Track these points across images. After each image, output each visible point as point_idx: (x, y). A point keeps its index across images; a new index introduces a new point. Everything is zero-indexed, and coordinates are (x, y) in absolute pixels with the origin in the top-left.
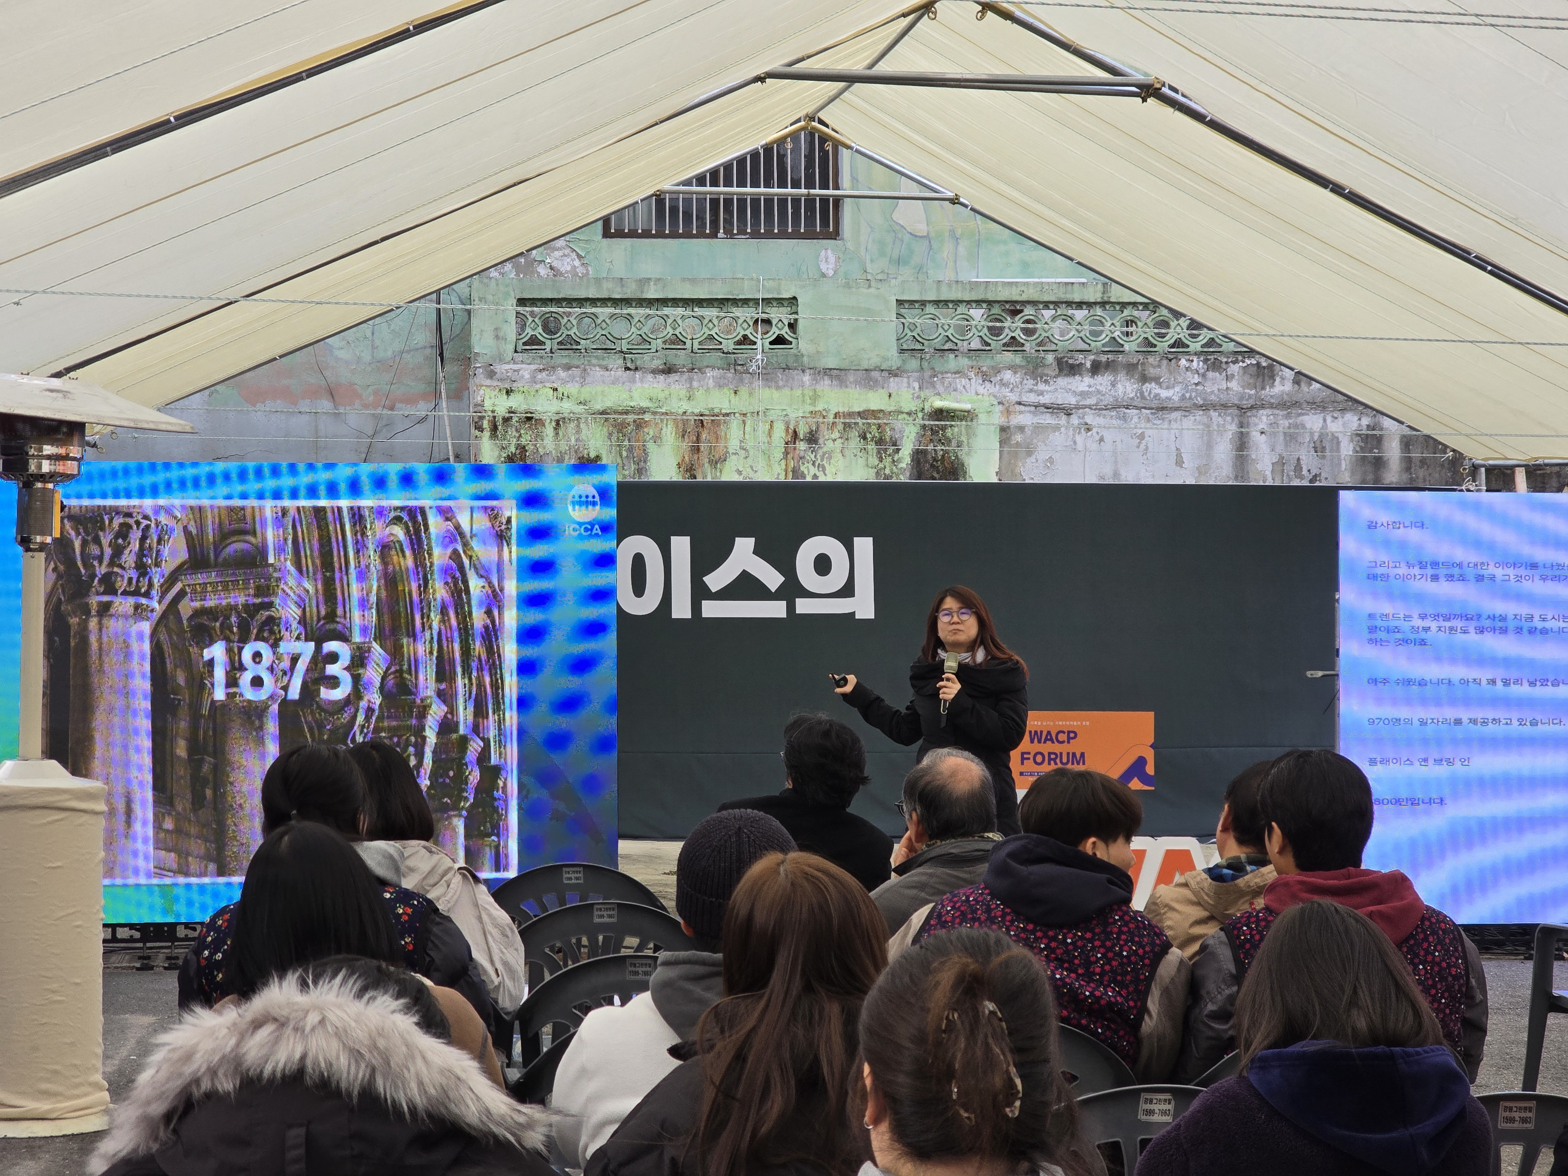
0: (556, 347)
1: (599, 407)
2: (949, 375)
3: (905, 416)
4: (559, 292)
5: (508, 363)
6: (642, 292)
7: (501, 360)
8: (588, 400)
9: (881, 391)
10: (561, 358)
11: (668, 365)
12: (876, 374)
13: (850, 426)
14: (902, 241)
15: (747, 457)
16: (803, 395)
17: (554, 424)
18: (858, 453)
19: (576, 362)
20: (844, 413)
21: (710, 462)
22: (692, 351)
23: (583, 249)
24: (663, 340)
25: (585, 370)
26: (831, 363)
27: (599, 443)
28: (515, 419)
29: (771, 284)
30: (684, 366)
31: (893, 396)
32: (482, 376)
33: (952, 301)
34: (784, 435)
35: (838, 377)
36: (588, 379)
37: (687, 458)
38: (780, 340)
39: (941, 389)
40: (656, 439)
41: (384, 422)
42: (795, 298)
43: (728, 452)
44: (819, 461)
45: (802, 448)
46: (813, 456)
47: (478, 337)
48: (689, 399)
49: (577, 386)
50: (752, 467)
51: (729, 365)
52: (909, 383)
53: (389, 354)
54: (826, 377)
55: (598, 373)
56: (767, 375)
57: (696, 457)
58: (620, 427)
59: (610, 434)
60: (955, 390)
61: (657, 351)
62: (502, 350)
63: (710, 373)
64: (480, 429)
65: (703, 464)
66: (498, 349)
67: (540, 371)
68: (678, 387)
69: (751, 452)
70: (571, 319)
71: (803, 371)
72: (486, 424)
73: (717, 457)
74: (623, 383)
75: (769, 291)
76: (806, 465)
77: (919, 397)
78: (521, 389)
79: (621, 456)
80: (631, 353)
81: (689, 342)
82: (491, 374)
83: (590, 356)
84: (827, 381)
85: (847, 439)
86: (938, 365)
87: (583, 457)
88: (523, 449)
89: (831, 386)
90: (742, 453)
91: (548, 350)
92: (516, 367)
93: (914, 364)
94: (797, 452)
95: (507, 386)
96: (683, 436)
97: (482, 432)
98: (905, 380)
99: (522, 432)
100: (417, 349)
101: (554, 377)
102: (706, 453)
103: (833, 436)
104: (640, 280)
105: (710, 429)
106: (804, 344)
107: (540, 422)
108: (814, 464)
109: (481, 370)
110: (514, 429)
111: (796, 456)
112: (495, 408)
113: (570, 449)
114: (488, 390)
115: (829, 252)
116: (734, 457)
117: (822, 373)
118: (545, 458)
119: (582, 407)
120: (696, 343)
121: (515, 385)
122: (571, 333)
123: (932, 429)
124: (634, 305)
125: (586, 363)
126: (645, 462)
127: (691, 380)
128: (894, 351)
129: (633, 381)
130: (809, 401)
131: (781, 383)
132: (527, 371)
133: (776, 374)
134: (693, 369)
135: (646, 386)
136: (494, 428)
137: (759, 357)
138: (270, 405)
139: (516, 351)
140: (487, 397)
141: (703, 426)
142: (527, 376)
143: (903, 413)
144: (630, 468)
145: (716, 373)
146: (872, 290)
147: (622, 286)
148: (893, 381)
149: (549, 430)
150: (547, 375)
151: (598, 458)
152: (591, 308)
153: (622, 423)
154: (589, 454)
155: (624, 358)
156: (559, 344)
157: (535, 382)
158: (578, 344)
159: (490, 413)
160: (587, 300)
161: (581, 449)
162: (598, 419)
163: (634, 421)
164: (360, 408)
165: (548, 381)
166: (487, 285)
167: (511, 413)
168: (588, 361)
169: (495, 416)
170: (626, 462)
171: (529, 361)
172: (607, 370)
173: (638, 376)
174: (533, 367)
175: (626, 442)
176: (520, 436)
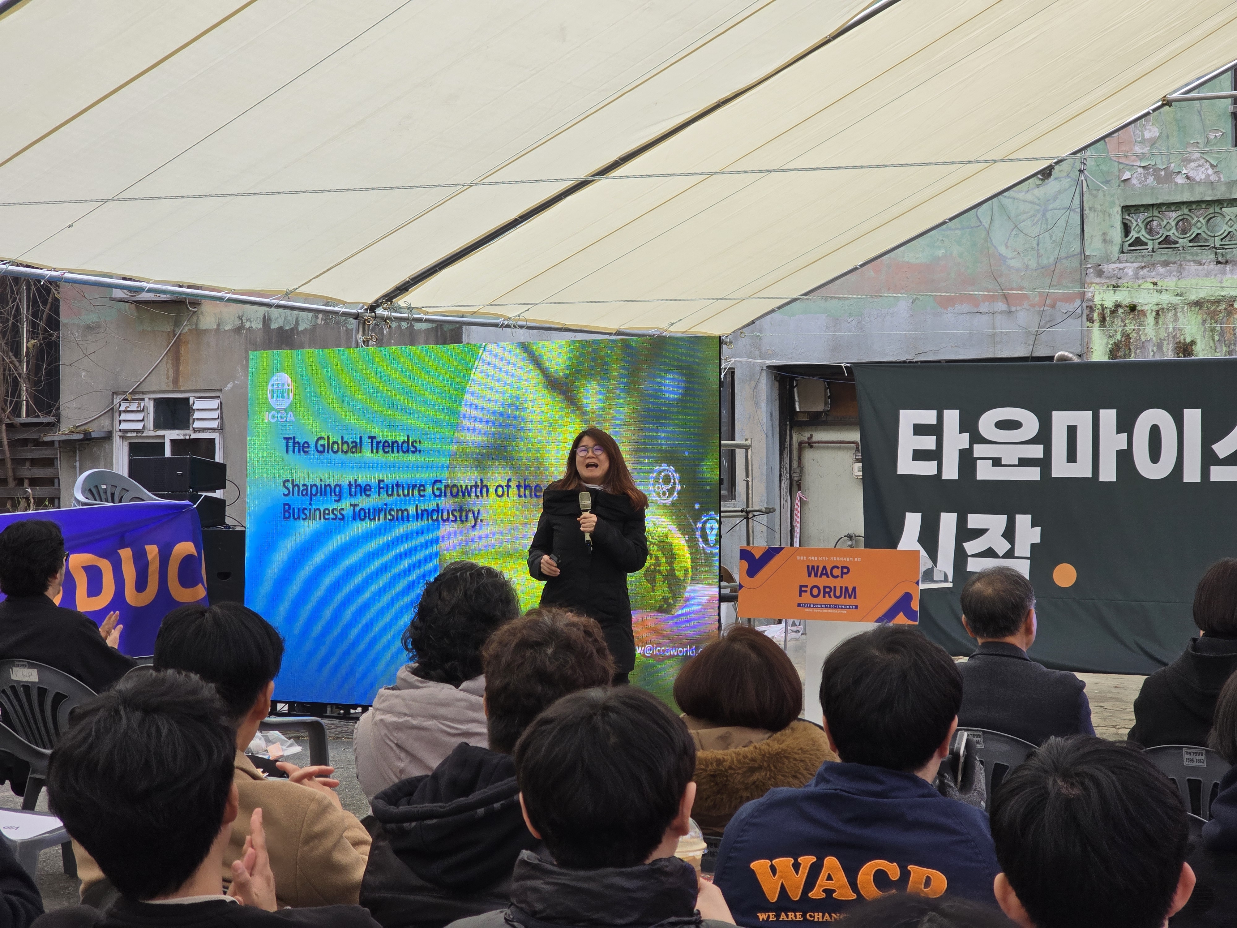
0: (1157, 246)
1: (1193, 297)
4: (1157, 198)
5: (1115, 262)
6: (1231, 193)
7: (1109, 261)
8: (1184, 291)
10: (1160, 256)
17: (1154, 314)
19: (1173, 259)
23: (1216, 158)
25: (1181, 265)
27: (1194, 330)
28: (1121, 311)
32: (1092, 275)
36: (1185, 273)
41: (1048, 319)
49: (1175, 279)
53: (1052, 260)
55: (1192, 267)
58: (1213, 315)
59: (1204, 321)
62: (1109, 252)
64: (1090, 320)
66: (1106, 251)
70: (1170, 221)
72: (1096, 316)
74: (1215, 275)
78: (1126, 285)
79: (1213, 340)
80: (1223, 249)
82: (1100, 273)
83: (1185, 253)
87: (1180, 342)
88: (1128, 337)
91: (1150, 249)
92: (1121, 266)
95: (1114, 283)
97: (1093, 323)
99: (1127, 321)
100: (1074, 256)
101: (1154, 273)
104: (1229, 183)
107: (1143, 313)
109: (1091, 270)
110: (1119, 320)
112: (1104, 302)
113: (1168, 336)
114: (1098, 287)
118: (1146, 344)
119: (1179, 298)
121: (1120, 282)
122: (1170, 233)
124: (1225, 205)
125: (1182, 259)
129: (1224, 273)
132: (1130, 269)
136: (1103, 320)
138: (958, 307)
139: (1123, 252)
140: (1097, 293)
142: (1130, 272)
144: (1222, 350)
147: (1213, 189)
149: (1150, 319)
150: (1148, 271)
151: (1193, 343)
152: (1186, 211)
153: (1214, 311)
154: (1185, 340)
155: (1216, 253)
156: (1160, 243)
157: (1138, 278)
158: (1177, 243)
159: (1099, 307)
160: (1183, 203)
161: (1178, 335)
162: (1193, 309)
163: (1225, 309)
164: (1028, 307)
165: (1149, 277)
166: (1095, 196)
167: (1118, 306)
168: (1184, 257)
169: (1103, 309)
170: (1218, 345)
171: (1132, 260)
172: (1201, 265)
173: (1228, 268)
174: (1136, 265)
175: (1218, 327)
176: (1125, 326)
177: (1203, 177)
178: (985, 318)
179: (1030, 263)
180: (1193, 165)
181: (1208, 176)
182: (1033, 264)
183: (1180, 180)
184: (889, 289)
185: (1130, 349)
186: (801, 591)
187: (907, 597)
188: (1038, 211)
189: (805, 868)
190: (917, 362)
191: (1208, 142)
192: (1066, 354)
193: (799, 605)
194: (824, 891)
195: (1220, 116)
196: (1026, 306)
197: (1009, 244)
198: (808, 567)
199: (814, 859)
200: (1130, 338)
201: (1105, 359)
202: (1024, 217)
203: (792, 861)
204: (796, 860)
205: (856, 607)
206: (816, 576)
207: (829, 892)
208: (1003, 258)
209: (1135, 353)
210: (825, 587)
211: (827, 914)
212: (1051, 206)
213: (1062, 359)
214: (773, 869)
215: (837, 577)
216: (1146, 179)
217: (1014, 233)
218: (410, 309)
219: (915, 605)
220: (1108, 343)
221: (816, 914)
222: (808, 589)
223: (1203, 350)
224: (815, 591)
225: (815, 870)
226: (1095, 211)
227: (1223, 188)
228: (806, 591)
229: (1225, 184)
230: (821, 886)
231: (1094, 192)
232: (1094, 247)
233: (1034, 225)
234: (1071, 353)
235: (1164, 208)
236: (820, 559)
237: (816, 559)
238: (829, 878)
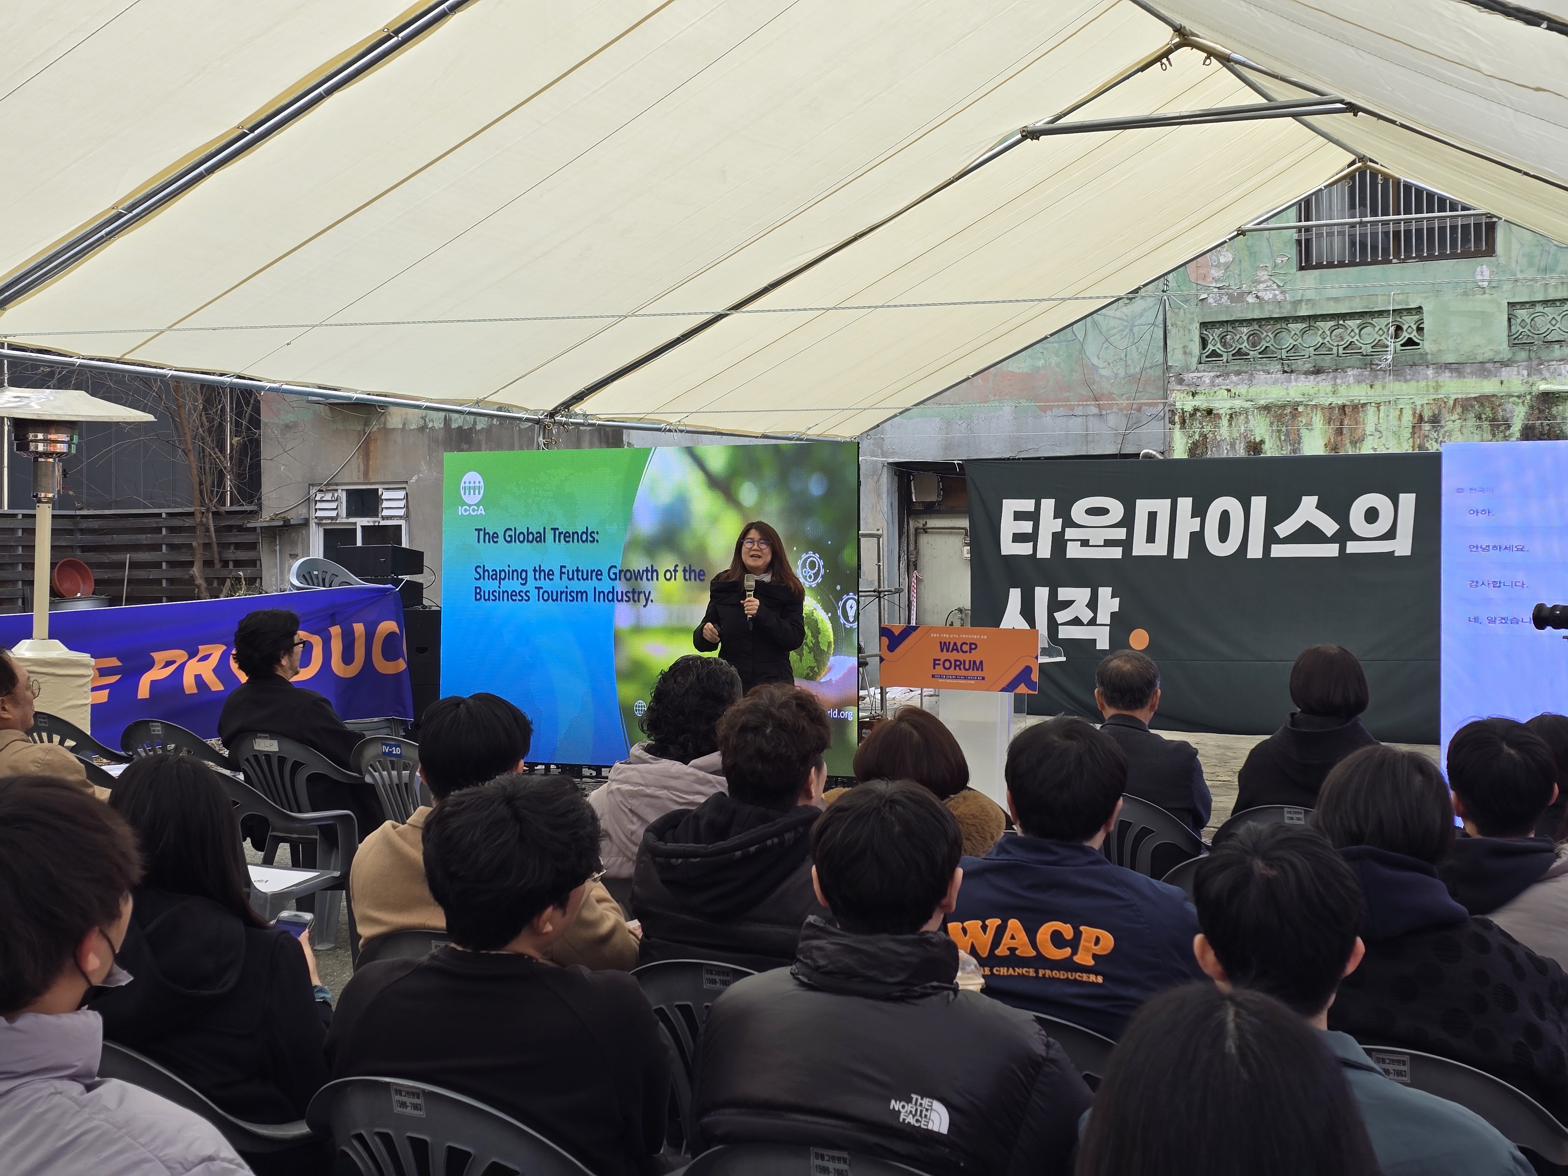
0: (1231, 357)
1: (1263, 402)
2: (1554, 362)
3: (1515, 399)
4: (1231, 316)
5: (1193, 372)
6: (1296, 311)
7: (1188, 370)
8: (1254, 397)
9: (1494, 379)
10: (1234, 366)
11: (1317, 368)
12: (1489, 366)
13: (1467, 410)
14: (1549, 253)
15: (1380, 438)
16: (1428, 386)
17: (1228, 417)
18: (1475, 431)
19: (1245, 369)
20: (1462, 399)
21: (1351, 442)
22: (1338, 356)
23: (1282, 280)
24: (1315, 348)
25: (1252, 374)
26: (1451, 358)
27: (1263, 431)
28: (1199, 414)
29: (1400, 297)
30: (1330, 368)
31: (1505, 382)
32: (1174, 383)
33: (1559, 300)
34: (1411, 419)
35: (1457, 370)
36: (1254, 382)
37: (1332, 440)
38: (1410, 342)
39: (1547, 375)
40: (1309, 426)
41: (1134, 421)
42: (1420, 308)
43: (1365, 434)
44: (1441, 439)
45: (1427, 429)
46: (1435, 435)
47: (1171, 353)
48: (1334, 393)
49: (1246, 387)
50: (1384, 445)
51: (1366, 364)
52: (1518, 371)
53: (1138, 369)
54: (1447, 371)
55: (1262, 376)
56: (1397, 370)
57: (1339, 438)
58: (1280, 418)
59: (1272, 424)
60: (1560, 375)
61: (1309, 357)
62: (1188, 362)
63: (1350, 372)
64: (1173, 422)
65: (1346, 444)
66: (1186, 362)
67: (1218, 377)
68: (1325, 384)
69: (1384, 433)
70: (1242, 336)
71: (1428, 367)
72: (1177, 419)
73: (1357, 438)
74: (1282, 383)
75: (1398, 304)
76: (1430, 442)
77: (1527, 382)
78: (1203, 391)
79: (1280, 439)
80: (1289, 360)
81: (1335, 349)
82: (1181, 381)
83: (1255, 364)
84: (1448, 374)
85: (1465, 420)
86: (1544, 356)
87: (1250, 441)
88: (1205, 437)
89: (1451, 377)
90: (1377, 434)
91: (1225, 360)
92: (1199, 374)
93: (1522, 355)
94: (1423, 432)
95: (1193, 390)
96: (1329, 423)
97: (1174, 425)
98: (1516, 369)
99: (1204, 424)
100: (1157, 366)
101: (1228, 381)
102: (1348, 435)
103: (1453, 418)
104: (1294, 302)
105: (1351, 416)
106: (1427, 345)
107: (1219, 416)
108: (1436, 441)
109: (1173, 379)
110: (1198, 422)
111: (1421, 435)
112: (1184, 407)
113: (1240, 436)
114: (1179, 394)
115: (1484, 267)
116: (1370, 438)
117: (1443, 367)
118: (1221, 443)
119: (1250, 403)
120: (1341, 348)
121: (1198, 388)
122: (1243, 346)
123: (1539, 409)
124: (1291, 322)
125: (1253, 369)
126: (1299, 443)
127: (1335, 378)
128: (1505, 346)
129: (1289, 381)
130: (1432, 390)
131: (1408, 377)
132: (1207, 377)
133: (1405, 370)
134: (1337, 370)
135: (1300, 384)
136: (1183, 422)
137: (1390, 357)
138: (1055, 411)
139: (1200, 363)
140: (1178, 399)
141: (1345, 414)
142: (1208, 381)
143: (1513, 396)
144: (1287, 446)
145: (1356, 372)
146: (1486, 296)
147: (1280, 308)
148: (1505, 371)
149: (1225, 422)
150: (1223, 380)
151: (1262, 442)
152: (1256, 327)
153: (1281, 415)
154: (1255, 439)
155: (1283, 364)
156: (1233, 355)
157: (1214, 386)
158: (1248, 354)
159: (1180, 411)
160: (1254, 320)
161: (1249, 435)
162: (1262, 412)
163: (1290, 412)
164: (1117, 411)
165: (1224, 384)
166: (1177, 314)
167: (1196, 410)
168: (1255, 367)
169: (1183, 413)
170: (1284, 445)
171: (1209, 370)
172: (1269, 374)
173: (1293, 377)
174: (1212, 374)
175: (1284, 429)
176: (1202, 427)
177: (1271, 296)
178: (1079, 420)
179: (1119, 372)
180: (1262, 286)
181: (1275, 295)
182: (1122, 373)
183: (1251, 299)
184: (995, 395)
185: (1207, 448)
186: (935, 664)
187: (1028, 670)
188: (1126, 326)
189: (991, 929)
190: (1019, 459)
191: (1275, 265)
192: (1151, 451)
193: (933, 676)
194: (1009, 949)
195: (1286, 243)
196: (1115, 409)
197: (1100, 356)
198: (941, 643)
199: (998, 922)
200: (1207, 438)
201: (1185, 456)
202: (1113, 332)
203: (980, 923)
204: (984, 922)
205: (983, 678)
206: (948, 651)
207: (1012, 950)
208: (1095, 368)
209: (1211, 451)
210: (956, 661)
211: (1011, 969)
212: (1137, 323)
213: (1148, 456)
214: (964, 931)
215: (966, 652)
216: (1221, 298)
217: (1105, 346)
218: (585, 416)
219: (1035, 677)
220: (1187, 442)
221: (1002, 969)
222: (941, 662)
223: (1271, 448)
224: (947, 665)
225: (1000, 931)
226: (1176, 327)
227: (1289, 307)
228: (939, 664)
229: (1291, 303)
230: (1005, 945)
231: (1176, 310)
232: (1176, 359)
233: (1123, 338)
234: (1155, 450)
235: (1237, 324)
236: (951, 636)
237: (948, 636)
238: (1013, 938)
